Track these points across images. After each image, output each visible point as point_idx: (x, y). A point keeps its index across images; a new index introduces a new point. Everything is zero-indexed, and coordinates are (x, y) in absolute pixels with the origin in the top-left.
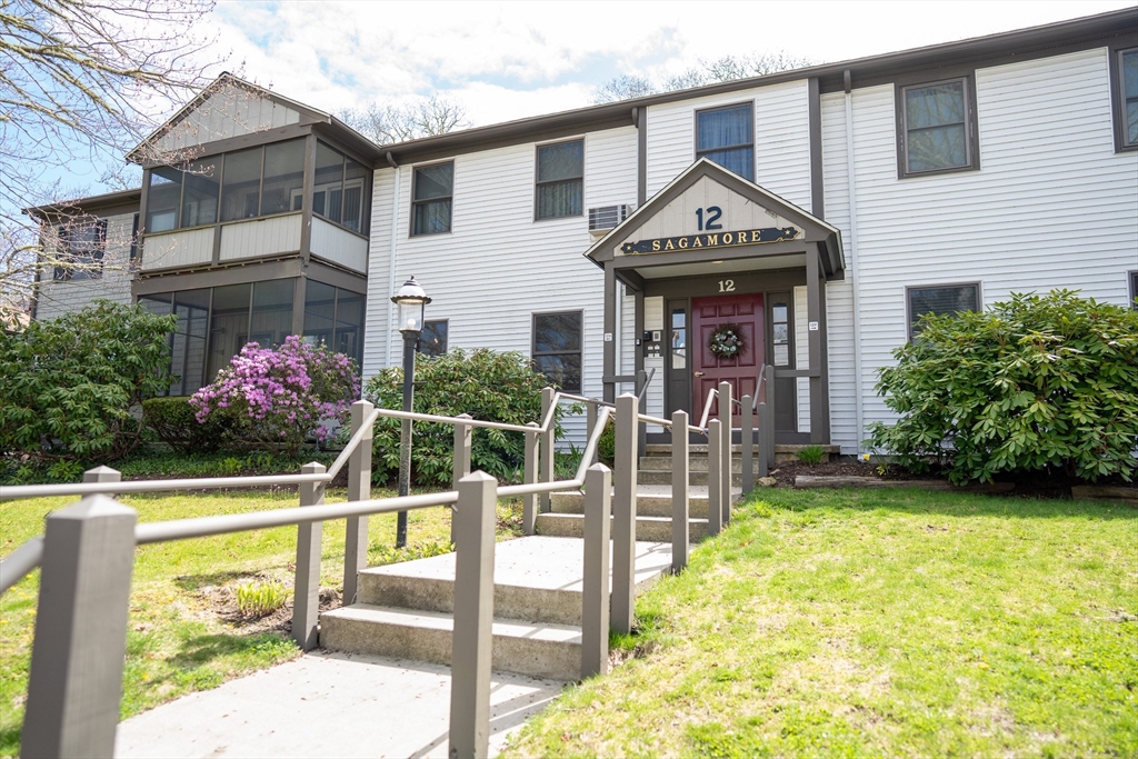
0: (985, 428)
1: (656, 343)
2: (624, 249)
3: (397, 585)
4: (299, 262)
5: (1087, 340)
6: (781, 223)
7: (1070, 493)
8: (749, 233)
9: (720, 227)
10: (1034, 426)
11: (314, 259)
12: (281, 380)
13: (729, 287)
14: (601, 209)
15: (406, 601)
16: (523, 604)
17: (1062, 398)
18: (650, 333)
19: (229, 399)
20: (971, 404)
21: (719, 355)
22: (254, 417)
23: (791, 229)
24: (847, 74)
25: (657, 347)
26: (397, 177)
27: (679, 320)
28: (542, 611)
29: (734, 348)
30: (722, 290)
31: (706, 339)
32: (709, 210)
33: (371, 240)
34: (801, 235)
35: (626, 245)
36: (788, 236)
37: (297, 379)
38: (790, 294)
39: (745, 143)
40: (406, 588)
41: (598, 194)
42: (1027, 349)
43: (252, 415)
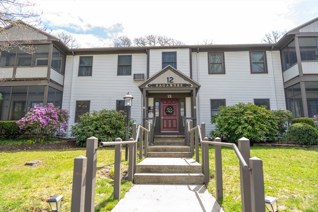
0: (239, 131)
1: (152, 110)
2: (148, 85)
3: (148, 167)
4: (47, 81)
5: (256, 113)
6: (188, 83)
7: (253, 145)
8: (180, 84)
9: (173, 82)
10: (248, 131)
11: (51, 81)
12: (50, 116)
13: (171, 97)
14: (137, 74)
15: (151, 171)
16: (181, 169)
17: (253, 125)
18: (150, 107)
19: (34, 122)
20: (236, 126)
21: (168, 113)
22: (42, 127)
23: (190, 84)
24: (198, 49)
25: (152, 111)
26: (74, 58)
27: (157, 104)
28: (186, 170)
29: (172, 112)
30: (168, 97)
31: (164, 109)
32: (170, 78)
33: (65, 76)
34: (192, 86)
35: (149, 85)
36: (189, 86)
37: (55, 116)
38: (185, 99)
39: (174, 62)
40: (150, 168)
41: (136, 70)
42: (246, 115)
43: (41, 127)
